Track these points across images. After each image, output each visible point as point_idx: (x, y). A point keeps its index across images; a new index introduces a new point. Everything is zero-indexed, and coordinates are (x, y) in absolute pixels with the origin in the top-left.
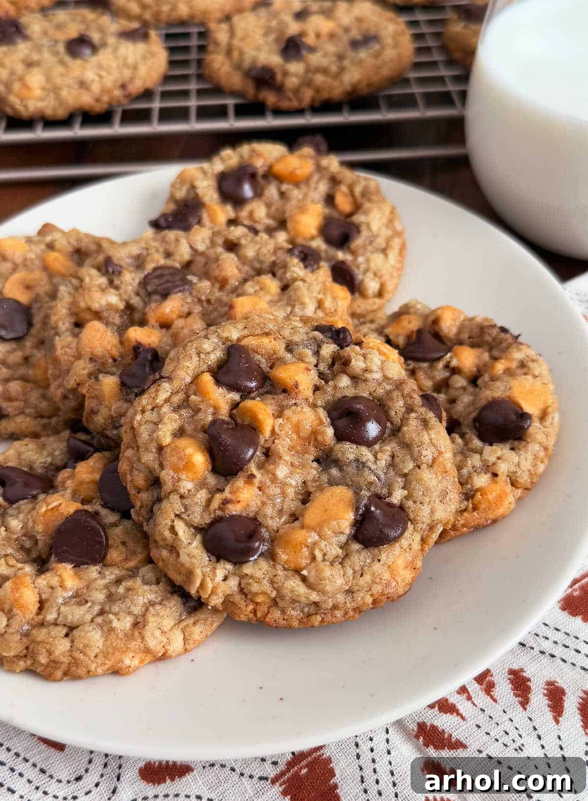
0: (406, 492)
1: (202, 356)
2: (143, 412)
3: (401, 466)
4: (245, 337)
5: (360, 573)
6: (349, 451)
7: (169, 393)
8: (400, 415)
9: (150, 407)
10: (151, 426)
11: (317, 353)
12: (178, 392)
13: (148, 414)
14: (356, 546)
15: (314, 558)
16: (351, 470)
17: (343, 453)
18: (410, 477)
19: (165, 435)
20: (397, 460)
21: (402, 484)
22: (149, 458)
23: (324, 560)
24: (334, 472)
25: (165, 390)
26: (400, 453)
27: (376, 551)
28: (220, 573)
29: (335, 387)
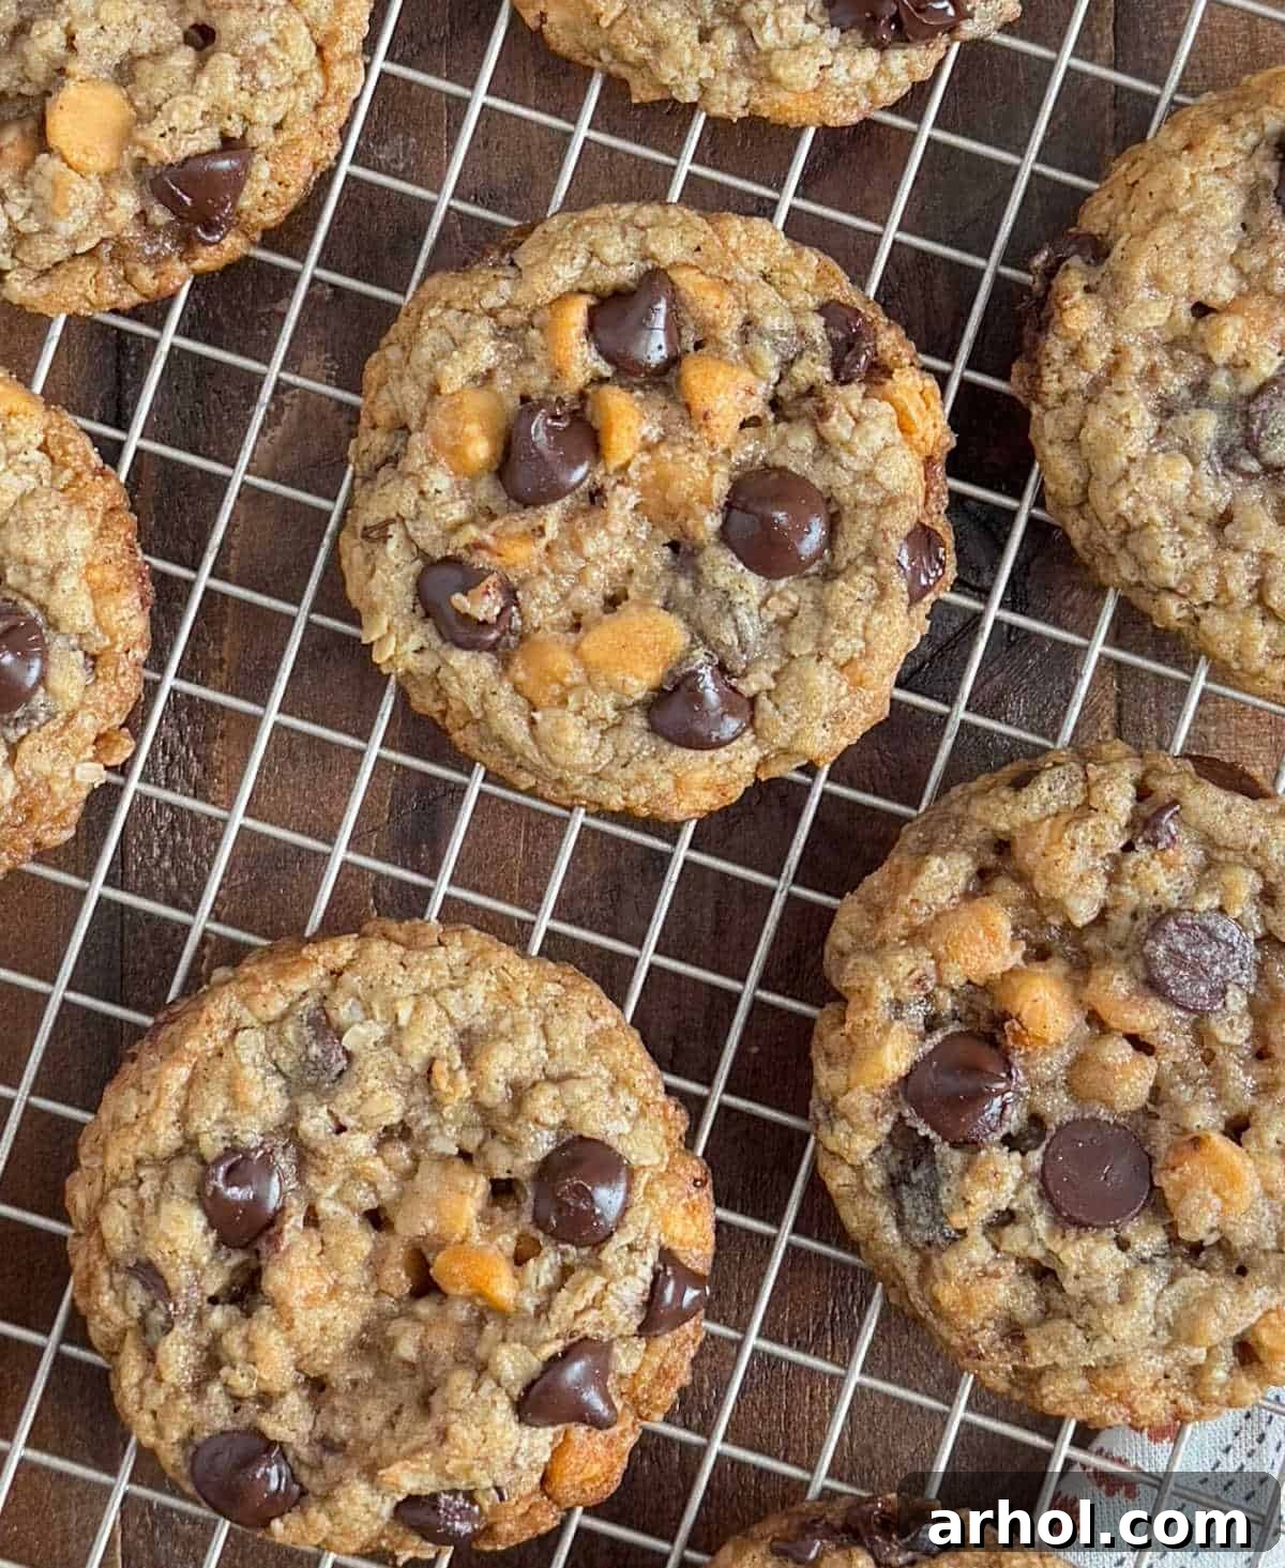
0: (773, 685)
1: (595, 263)
2: (448, 306)
3: (794, 638)
4: (686, 265)
5: (623, 762)
6: (725, 569)
7: (503, 302)
8: (851, 554)
9: (459, 305)
10: (445, 340)
11: (787, 364)
12: (517, 308)
13: (452, 314)
14: (638, 721)
15: (564, 702)
16: (708, 602)
17: (715, 568)
18: (795, 666)
19: (454, 376)
20: (796, 625)
21: (775, 667)
22: (411, 395)
23: (579, 713)
24: (684, 586)
25: (499, 292)
26: (807, 617)
27: (666, 747)
28: (414, 641)
29: (783, 440)
